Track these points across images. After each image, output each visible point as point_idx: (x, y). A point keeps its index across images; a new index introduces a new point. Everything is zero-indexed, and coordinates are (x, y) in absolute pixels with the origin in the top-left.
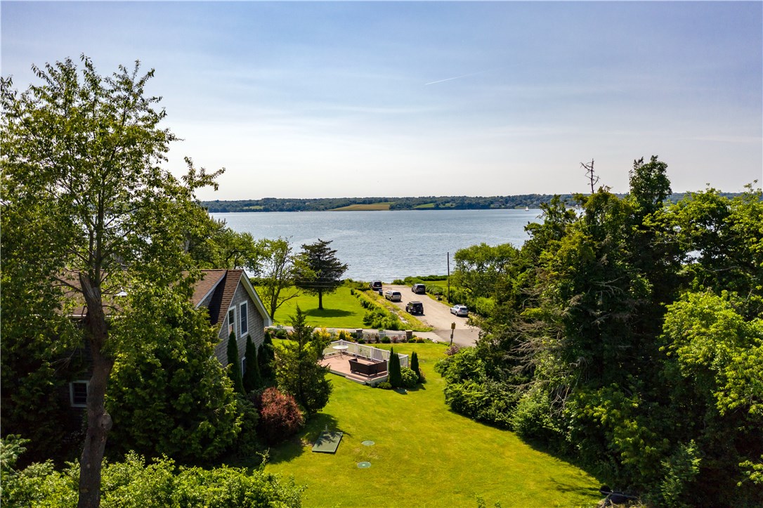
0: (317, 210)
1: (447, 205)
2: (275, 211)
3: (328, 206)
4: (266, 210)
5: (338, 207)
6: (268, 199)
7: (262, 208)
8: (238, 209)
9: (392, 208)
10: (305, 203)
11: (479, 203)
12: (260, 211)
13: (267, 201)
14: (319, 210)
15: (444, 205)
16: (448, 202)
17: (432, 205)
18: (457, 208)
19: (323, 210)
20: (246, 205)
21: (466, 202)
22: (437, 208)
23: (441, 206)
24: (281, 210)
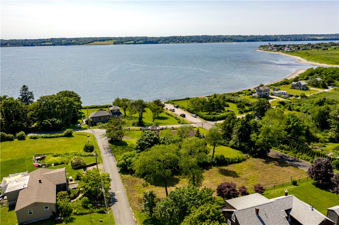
0: (79, 44)
1: (140, 42)
2: (58, 45)
3: (84, 43)
4: (54, 45)
5: (89, 43)
6: (53, 39)
7: (51, 43)
8: (39, 44)
9: (115, 43)
10: (72, 41)
11: (153, 41)
12: (50, 45)
13: (52, 40)
14: (80, 45)
15: (138, 42)
16: (140, 40)
17: (132, 42)
18: (144, 43)
19: (82, 45)
20: (43, 42)
21: (148, 40)
22: (135, 43)
23: (137, 42)
24: (61, 45)
